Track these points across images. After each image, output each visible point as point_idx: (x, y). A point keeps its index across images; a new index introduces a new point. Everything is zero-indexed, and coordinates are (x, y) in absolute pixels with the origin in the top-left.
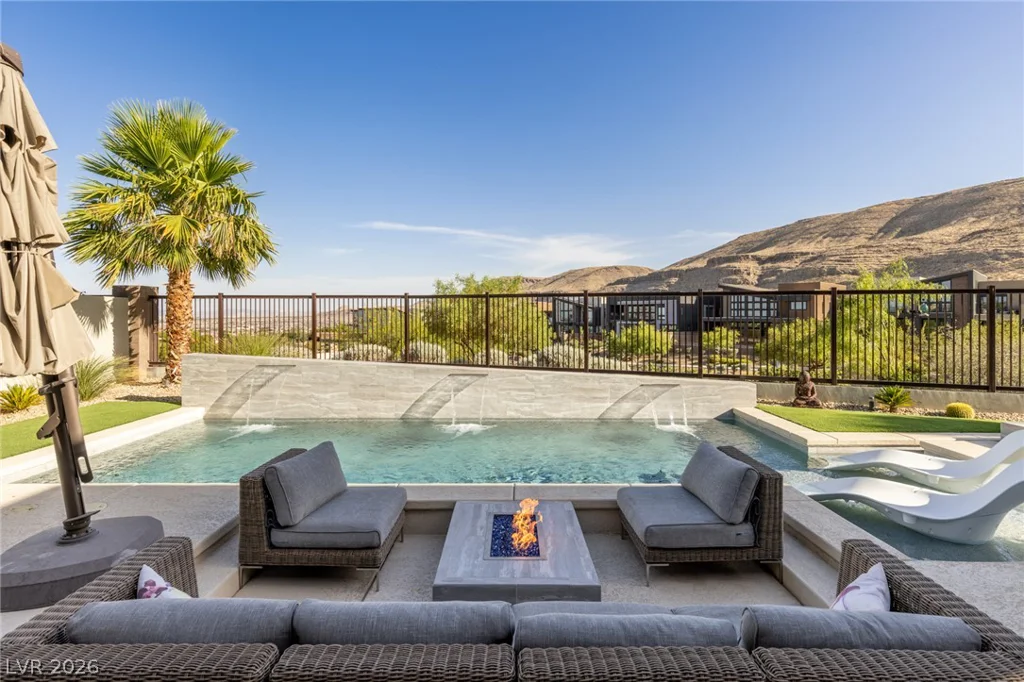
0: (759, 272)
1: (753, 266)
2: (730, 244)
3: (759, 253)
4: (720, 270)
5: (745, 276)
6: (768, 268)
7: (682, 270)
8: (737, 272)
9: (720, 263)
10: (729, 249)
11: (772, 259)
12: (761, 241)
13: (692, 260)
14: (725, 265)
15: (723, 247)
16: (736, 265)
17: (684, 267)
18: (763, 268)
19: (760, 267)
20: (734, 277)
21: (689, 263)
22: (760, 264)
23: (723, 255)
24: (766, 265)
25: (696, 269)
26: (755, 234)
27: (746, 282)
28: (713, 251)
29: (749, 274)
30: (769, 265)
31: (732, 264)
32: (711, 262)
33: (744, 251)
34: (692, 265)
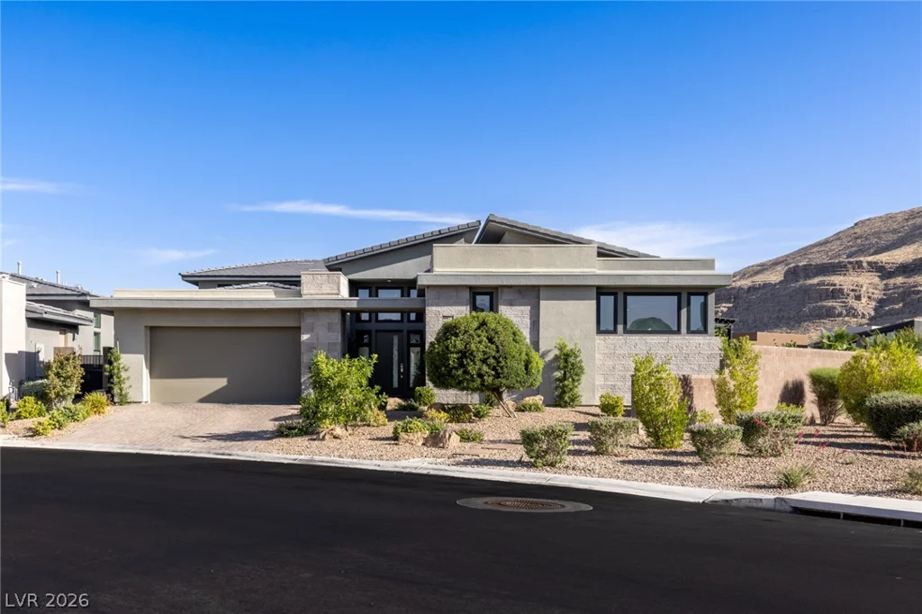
0: (878, 295)
1: (868, 283)
2: (838, 237)
3: (884, 258)
4: (806, 291)
5: (852, 302)
6: (896, 287)
7: (740, 288)
8: (836, 293)
9: (808, 277)
10: (836, 246)
11: (906, 269)
12: (894, 231)
13: (763, 268)
14: (815, 281)
15: (826, 242)
16: (837, 279)
17: (746, 283)
18: (886, 288)
19: (881, 285)
20: (830, 303)
21: (757, 273)
22: (882, 278)
23: (819, 259)
24: (892, 281)
25: (765, 286)
26: (891, 217)
27: (852, 312)
28: (804, 251)
29: (858, 298)
30: (900, 280)
31: (827, 279)
32: (793, 274)
33: (862, 251)
34: (760, 279)
